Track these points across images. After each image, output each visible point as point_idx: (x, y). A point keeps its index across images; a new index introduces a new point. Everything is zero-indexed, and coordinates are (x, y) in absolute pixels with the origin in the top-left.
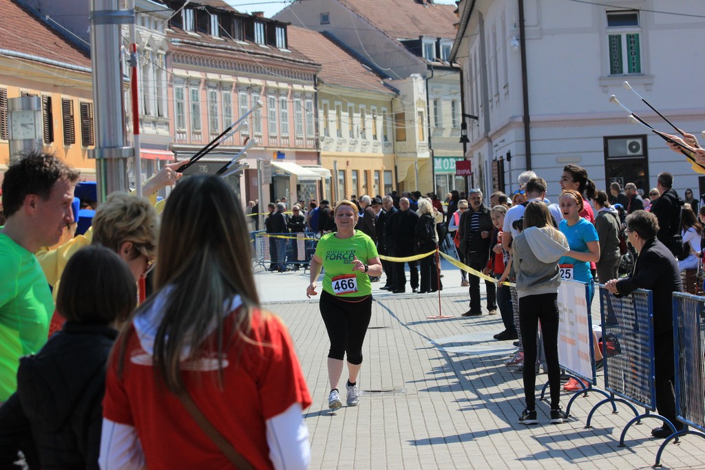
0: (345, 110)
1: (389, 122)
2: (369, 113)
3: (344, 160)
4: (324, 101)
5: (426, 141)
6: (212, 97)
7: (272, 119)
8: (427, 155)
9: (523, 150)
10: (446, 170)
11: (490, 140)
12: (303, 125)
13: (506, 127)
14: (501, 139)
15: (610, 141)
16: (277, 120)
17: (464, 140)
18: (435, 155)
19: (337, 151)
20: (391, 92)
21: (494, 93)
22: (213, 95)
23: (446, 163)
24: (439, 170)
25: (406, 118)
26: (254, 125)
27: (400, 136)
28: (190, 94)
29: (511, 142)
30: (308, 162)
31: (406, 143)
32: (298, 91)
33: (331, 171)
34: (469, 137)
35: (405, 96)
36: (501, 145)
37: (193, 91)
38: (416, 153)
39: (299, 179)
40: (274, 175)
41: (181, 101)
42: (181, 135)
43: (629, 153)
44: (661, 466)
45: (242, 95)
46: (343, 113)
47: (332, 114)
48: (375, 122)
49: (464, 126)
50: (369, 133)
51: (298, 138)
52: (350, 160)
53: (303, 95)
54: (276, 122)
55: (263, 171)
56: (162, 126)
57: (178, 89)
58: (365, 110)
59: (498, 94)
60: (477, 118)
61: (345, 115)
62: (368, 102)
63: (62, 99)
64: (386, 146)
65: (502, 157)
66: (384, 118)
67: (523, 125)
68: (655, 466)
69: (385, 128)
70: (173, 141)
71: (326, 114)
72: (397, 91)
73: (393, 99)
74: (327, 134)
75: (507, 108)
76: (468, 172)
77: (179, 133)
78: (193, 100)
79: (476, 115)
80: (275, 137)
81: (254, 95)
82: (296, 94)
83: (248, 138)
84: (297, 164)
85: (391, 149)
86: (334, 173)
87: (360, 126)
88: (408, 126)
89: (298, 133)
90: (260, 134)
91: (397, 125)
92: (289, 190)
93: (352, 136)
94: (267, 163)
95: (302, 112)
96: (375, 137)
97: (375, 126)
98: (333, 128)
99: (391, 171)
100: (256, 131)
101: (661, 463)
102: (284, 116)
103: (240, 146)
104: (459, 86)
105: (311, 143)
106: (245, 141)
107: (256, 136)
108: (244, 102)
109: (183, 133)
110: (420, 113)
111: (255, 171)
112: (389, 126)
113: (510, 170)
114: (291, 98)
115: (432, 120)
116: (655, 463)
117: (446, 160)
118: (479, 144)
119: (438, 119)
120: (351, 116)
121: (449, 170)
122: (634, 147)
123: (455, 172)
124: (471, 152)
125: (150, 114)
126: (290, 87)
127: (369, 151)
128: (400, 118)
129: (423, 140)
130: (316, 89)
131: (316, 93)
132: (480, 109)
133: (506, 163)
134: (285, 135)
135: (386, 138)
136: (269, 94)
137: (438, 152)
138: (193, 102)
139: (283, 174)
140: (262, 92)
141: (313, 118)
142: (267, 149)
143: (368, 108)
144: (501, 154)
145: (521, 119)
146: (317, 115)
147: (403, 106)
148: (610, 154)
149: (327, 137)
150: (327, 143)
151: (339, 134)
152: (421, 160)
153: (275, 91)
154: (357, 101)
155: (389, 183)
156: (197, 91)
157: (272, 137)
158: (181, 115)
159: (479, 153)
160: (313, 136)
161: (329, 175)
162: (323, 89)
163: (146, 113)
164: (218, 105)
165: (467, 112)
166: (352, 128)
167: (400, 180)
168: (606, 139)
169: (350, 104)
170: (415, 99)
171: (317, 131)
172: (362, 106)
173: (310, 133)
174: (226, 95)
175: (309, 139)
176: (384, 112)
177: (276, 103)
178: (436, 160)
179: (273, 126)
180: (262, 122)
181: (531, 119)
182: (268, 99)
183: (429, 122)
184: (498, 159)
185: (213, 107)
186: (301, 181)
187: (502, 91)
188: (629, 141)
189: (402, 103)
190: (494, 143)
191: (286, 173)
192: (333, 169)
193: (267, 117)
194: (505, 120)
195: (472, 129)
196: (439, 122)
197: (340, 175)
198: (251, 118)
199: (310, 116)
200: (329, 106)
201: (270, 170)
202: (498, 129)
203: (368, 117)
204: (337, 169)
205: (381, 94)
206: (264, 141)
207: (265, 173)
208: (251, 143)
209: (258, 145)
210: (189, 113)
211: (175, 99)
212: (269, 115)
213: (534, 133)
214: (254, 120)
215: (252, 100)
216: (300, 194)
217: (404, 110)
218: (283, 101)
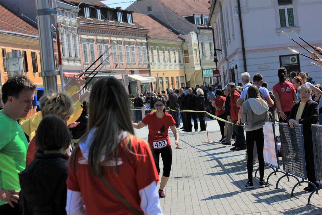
0: (161, 50)
1: (181, 54)
2: (172, 51)
3: (162, 73)
4: (151, 47)
5: (199, 62)
7: (127, 56)
8: (199, 68)
9: (242, 64)
10: (209, 75)
11: (227, 60)
12: (142, 57)
13: (234, 54)
14: (232, 59)
15: (282, 58)
16: (130, 56)
17: (216, 60)
18: (203, 68)
19: (158, 69)
20: (181, 40)
21: (228, 39)
22: (100, 46)
23: (208, 71)
24: (205, 75)
25: (189, 52)
26: (120, 59)
27: (187, 60)
28: (90, 46)
29: (237, 60)
30: (145, 75)
31: (190, 63)
32: (139, 42)
33: (156, 78)
34: (218, 59)
35: (188, 42)
36: (233, 62)
38: (194, 68)
39: (141, 82)
40: (130, 81)
41: (85, 50)
42: (87, 65)
43: (291, 63)
44: (310, 204)
45: (114, 46)
46: (160, 52)
47: (155, 52)
48: (175, 55)
49: (215, 54)
50: (172, 60)
51: (140, 64)
52: (164, 73)
53: (141, 44)
56: (77, 62)
57: (84, 44)
58: (170, 49)
59: (230, 39)
60: (221, 50)
63: (31, 52)
64: (181, 65)
65: (233, 68)
66: (179, 53)
67: (242, 52)
68: (307, 205)
69: (179, 57)
70: (83, 68)
71: (152, 52)
72: (184, 40)
73: (182, 44)
74: (153, 61)
75: (234, 45)
76: (218, 75)
77: (85, 64)
80: (130, 64)
81: (119, 45)
82: (138, 44)
83: (117, 65)
84: (140, 75)
85: (183, 67)
86: (157, 79)
87: (168, 57)
88: (190, 56)
89: (140, 61)
90: (122, 63)
91: (185, 55)
92: (137, 88)
93: (165, 62)
94: (126, 76)
96: (175, 62)
97: (175, 57)
98: (156, 58)
99: (183, 77)
100: (121, 61)
101: (310, 203)
102: (133, 54)
103: (114, 69)
104: (212, 36)
105: (146, 66)
106: (116, 67)
107: (121, 64)
110: (195, 50)
112: (181, 56)
113: (237, 73)
114: (136, 46)
115: (201, 52)
116: (307, 203)
118: (223, 62)
120: (164, 53)
121: (210, 75)
122: (293, 60)
123: (212, 76)
124: (219, 66)
125: (71, 56)
126: (135, 41)
127: (173, 69)
128: (186, 52)
129: (197, 61)
130: (147, 41)
131: (147, 43)
132: (222, 46)
133: (235, 70)
134: (134, 63)
135: (180, 62)
136: (126, 44)
137: (204, 67)
138: (91, 50)
139: (134, 80)
140: (123, 44)
141: (147, 54)
142: (126, 70)
144: (232, 66)
145: (241, 50)
148: (283, 63)
149: (153, 63)
150: (154, 65)
151: (159, 61)
152: (197, 71)
153: (129, 43)
155: (183, 82)
156: (93, 45)
157: (128, 64)
158: (86, 56)
159: (223, 67)
160: (147, 63)
161: (155, 80)
162: (151, 41)
163: (70, 56)
164: (103, 51)
165: (216, 48)
166: (164, 58)
167: (188, 81)
168: (280, 57)
169: (163, 47)
170: (193, 43)
171: (149, 60)
172: (168, 48)
173: (146, 61)
174: (106, 46)
175: (145, 64)
176: (179, 50)
177: (129, 48)
178: (203, 71)
179: (128, 59)
180: (123, 57)
181: (246, 49)
182: (126, 47)
183: (199, 53)
184: (232, 69)
185: (100, 52)
187: (232, 38)
188: (291, 57)
189: (187, 45)
190: (229, 61)
192: (157, 77)
193: (125, 55)
194: (234, 51)
195: (219, 55)
196: (204, 53)
197: (160, 80)
198: (118, 56)
199: (145, 54)
200: (153, 49)
201: (128, 79)
202: (231, 55)
203: (172, 52)
204: (159, 77)
205: (177, 41)
206: (125, 66)
207: (126, 81)
208: (119, 67)
209: (122, 68)
210: (90, 55)
211: (83, 49)
212: (126, 54)
213: (247, 56)
214: (119, 57)
215: (118, 47)
216: (142, 89)
217: (188, 48)
218: (132, 47)
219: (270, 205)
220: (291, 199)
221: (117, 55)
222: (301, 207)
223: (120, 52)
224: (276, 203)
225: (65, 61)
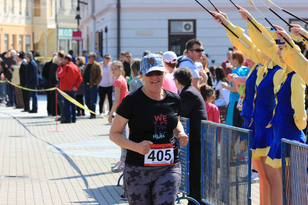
1: (30, 4)
5: (54, 17)
8: (53, 26)
11: (94, 19)
13: (105, 11)
14: (101, 18)
15: (172, 23)
17: (78, 17)
18: (59, 26)
23: (66, 32)
24: (61, 37)
27: (37, 13)
29: (108, 20)
31: (41, 18)
34: (81, 16)
36: (101, 22)
38: (47, 25)
43: (184, 31)
48: (21, 4)
49: (78, 9)
50: (17, 10)
52: (4, 27)
60: (86, 4)
64: (28, 19)
65: (102, 30)
66: (27, 1)
67: (116, 10)
69: (27, 8)
76: (80, 38)
79: (86, 2)
85: (30, 21)
87: (11, 6)
88: (42, 7)
91: (35, 6)
93: (5, 11)
96: (20, 13)
97: (21, 6)
99: (29, 36)
112: (30, 6)
113: (107, 39)
115: (58, 3)
117: (66, 30)
118: (87, 21)
119: (62, 3)
121: (68, 36)
122: (188, 27)
123: (71, 38)
124: (82, 26)
127: (16, 22)
129: (52, 16)
133: (104, 34)
135: (27, 14)
137: (61, 25)
144: (101, 28)
145: (115, 6)
152: (49, 29)
155: (28, 43)
159: (88, 28)
166: (5, 7)
167: (36, 42)
168: (170, 21)
178: (59, 30)
181: (122, 6)
183: (56, 4)
184: (100, 31)
188: (184, 23)
190: (97, 21)
194: (104, 6)
195: (83, 10)
196: (62, 5)
202: (100, 11)
213: (123, 15)
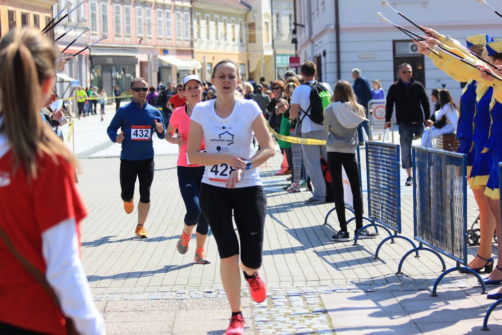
0: (212, 20)
1: (244, 29)
2: (229, 22)
3: (211, 56)
4: (197, 14)
5: (270, 43)
6: (117, 9)
7: (159, 26)
8: (269, 52)
9: (334, 49)
10: (285, 64)
11: (312, 42)
12: (182, 30)
13: (323, 33)
14: (319, 41)
15: (397, 44)
16: (163, 26)
17: (295, 41)
18: (277, 53)
19: (206, 49)
20: (245, 7)
21: (315, 8)
22: (118, 8)
23: (284, 61)
24: (279, 64)
25: (256, 26)
26: (147, 30)
27: (252, 39)
28: (101, 7)
29: (326, 43)
30: (185, 57)
31: (257, 44)
32: (179, 6)
33: (202, 64)
34: (299, 40)
35: (255, 11)
36: (320, 45)
37: (103, 5)
38: (262, 51)
39: (178, 69)
40: (161, 66)
41: (94, 12)
42: (94, 36)
43: (411, 52)
44: (402, 273)
45: (139, 9)
46: (211, 22)
47: (203, 23)
48: (234, 29)
49: (294, 32)
50: (230, 37)
51: (178, 40)
52: (216, 56)
53: (183, 9)
54: (163, 28)
55: (152, 62)
56: (80, 30)
57: (92, 4)
58: (227, 20)
59: (318, 9)
60: (303, 26)
61: (221, 25)
62: (229, 15)
63: (8, 10)
64: (242, 46)
65: (320, 54)
66: (241, 26)
67: (335, 31)
68: (397, 273)
69: (241, 34)
70: (88, 41)
71: (198, 23)
72: (250, 7)
73: (247, 13)
74: (199, 37)
75: (324, 19)
76: (297, 65)
77: (92, 35)
78: (103, 11)
79: (303, 24)
80: (161, 39)
81: (147, 8)
82: (177, 8)
83: (142, 39)
84: (177, 58)
85: (245, 48)
86: (204, 65)
87: (223, 31)
88: (257, 32)
89: (178, 35)
90: (151, 36)
91: (250, 31)
92: (171, 77)
93: (217, 38)
94: (155, 57)
95: (181, 21)
96: (234, 40)
97: (234, 32)
98: (203, 32)
99: (244, 64)
100: (148, 34)
101: (402, 270)
102: (168, 24)
103: (136, 44)
104: (293, 4)
105: (188, 44)
106: (140, 41)
107: (148, 38)
108: (140, 13)
109: (95, 35)
110: (267, 23)
111: (146, 63)
112: (244, 31)
113: (326, 63)
114: (174, 11)
115: (275, 28)
116: (397, 271)
117: (284, 57)
118: (305, 45)
119: (279, 27)
120: (216, 25)
121: (286, 64)
122: (414, 48)
123: (288, 66)
124: (300, 50)
125: (71, 21)
126: (172, 3)
127: (229, 50)
128: (252, 26)
129: (268, 42)
130: (191, 4)
131: (191, 8)
132: (306, 20)
133: (323, 58)
134: (169, 37)
135: (241, 41)
136: (158, 8)
138: (103, 13)
139: (167, 65)
140: (153, 6)
141: (189, 25)
142: (156, 47)
143: (229, 18)
144: (319, 52)
145: (333, 27)
146: (192, 24)
147: (254, 17)
148: (397, 52)
149: (199, 39)
150: (200, 43)
151: (208, 37)
152: (266, 57)
153: (162, 6)
154: (221, 14)
155: (243, 72)
156: (106, 5)
157: (159, 39)
158: (94, 22)
159: (305, 52)
160: (189, 38)
161: (200, 67)
162: (197, 5)
163: (69, 20)
164: (121, 15)
165: (298, 22)
166: (217, 33)
167: (252, 70)
168: (394, 42)
169: (216, 16)
170: (263, 13)
171: (192, 34)
172: (225, 17)
173: (187, 36)
174: (126, 8)
175: (186, 40)
176: (240, 21)
177: (163, 15)
178: (277, 57)
179: (160, 31)
180: (153, 28)
181: (341, 26)
182: (157, 12)
183: (272, 29)
184: (318, 55)
185: (117, 17)
186: (180, 71)
187: (321, 7)
188: (411, 44)
189: (253, 16)
190: (316, 43)
191: (169, 64)
192: (203, 62)
193: (156, 25)
194: (322, 28)
195: (300, 33)
196: (279, 30)
197: (208, 66)
198: (145, 25)
199: (187, 24)
200: (200, 17)
201: (157, 62)
202: (318, 34)
203: (229, 25)
204: (206, 62)
205: (238, 9)
206: (153, 41)
207: (154, 65)
208: (144, 43)
209: (149, 44)
210: (100, 21)
211: (90, 10)
212: (158, 23)
213: (343, 37)
214: (147, 26)
215: (146, 12)
216: (179, 79)
217: (255, 20)
218: (167, 13)
219: (338, 270)
220: (374, 263)
221: (143, 23)
222: (387, 276)
223: (148, 20)
224: (348, 267)
225: (61, 27)
